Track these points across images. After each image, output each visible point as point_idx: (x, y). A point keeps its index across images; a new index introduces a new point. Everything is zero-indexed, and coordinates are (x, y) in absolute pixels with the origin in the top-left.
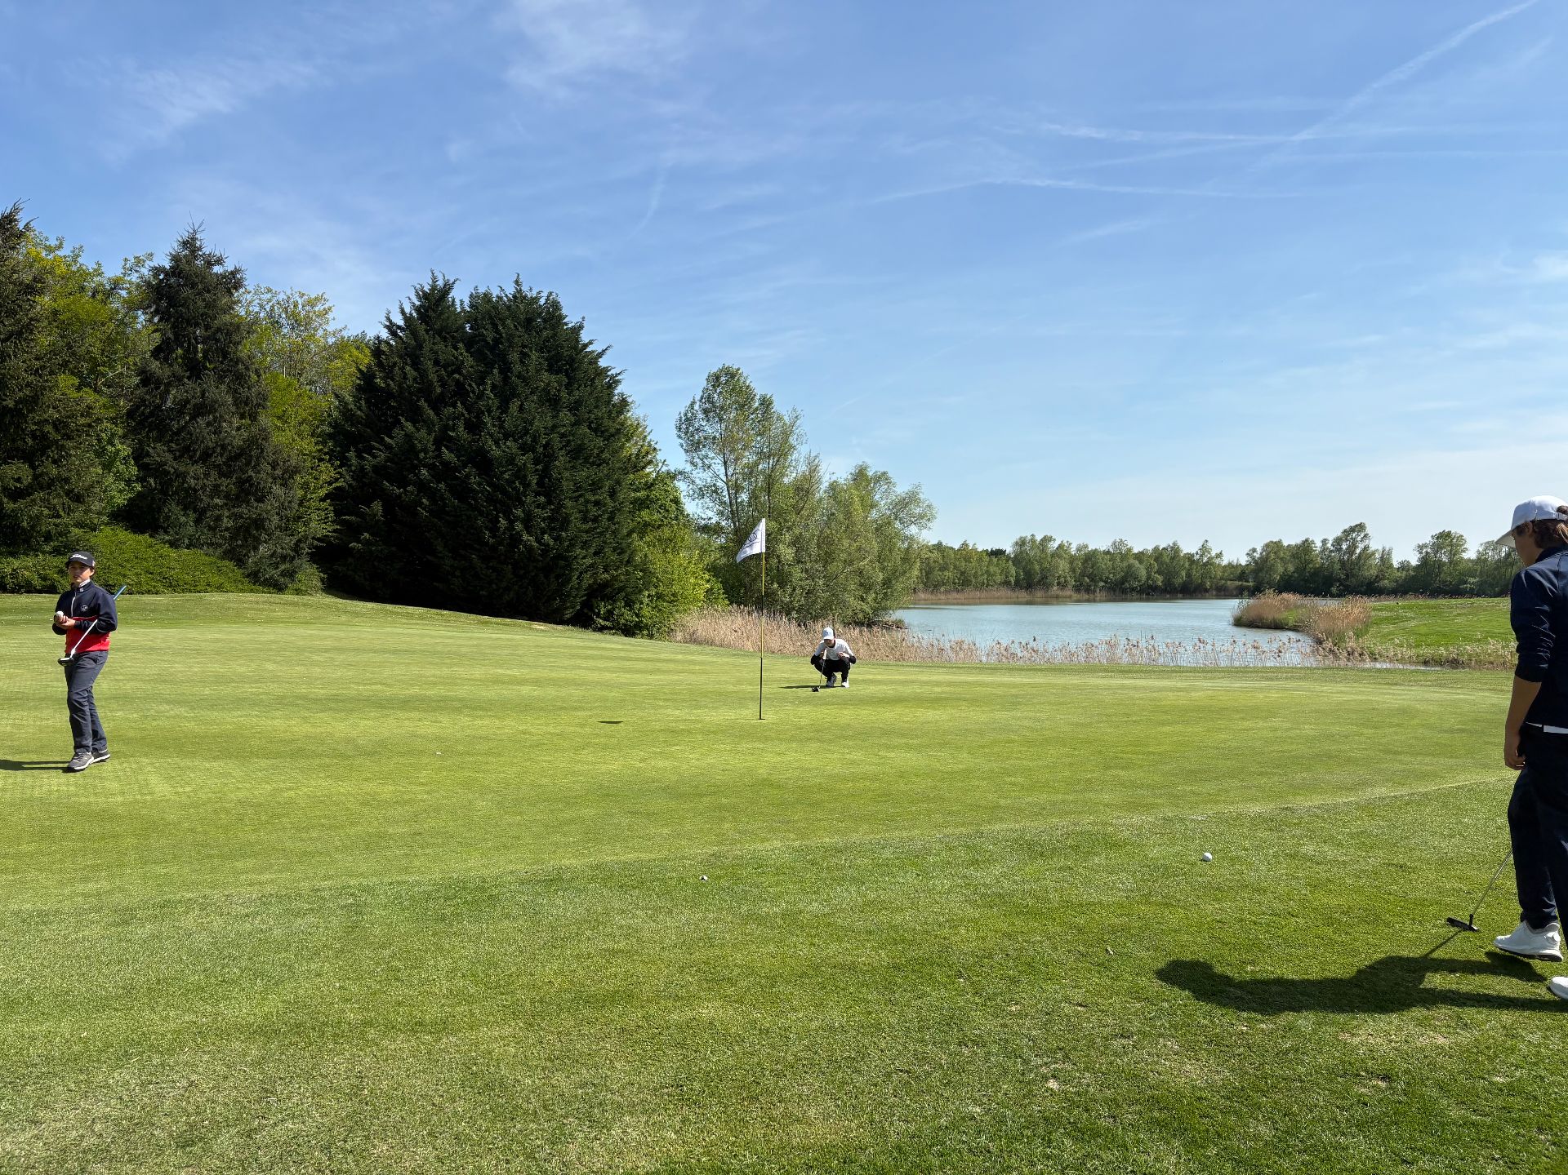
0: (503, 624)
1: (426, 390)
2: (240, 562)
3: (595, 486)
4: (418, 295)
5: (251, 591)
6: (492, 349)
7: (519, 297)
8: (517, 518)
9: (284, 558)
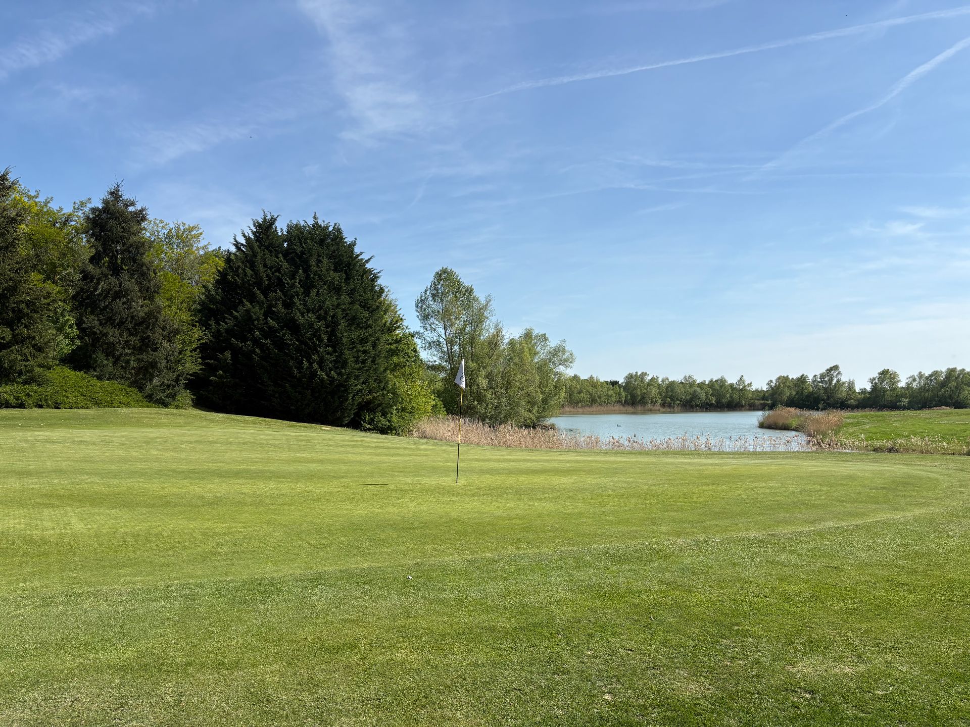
0: (304, 427)
1: (259, 283)
2: (141, 389)
3: (364, 341)
4: (255, 225)
5: (148, 407)
6: (300, 257)
7: (316, 226)
8: (314, 361)
9: (169, 386)
